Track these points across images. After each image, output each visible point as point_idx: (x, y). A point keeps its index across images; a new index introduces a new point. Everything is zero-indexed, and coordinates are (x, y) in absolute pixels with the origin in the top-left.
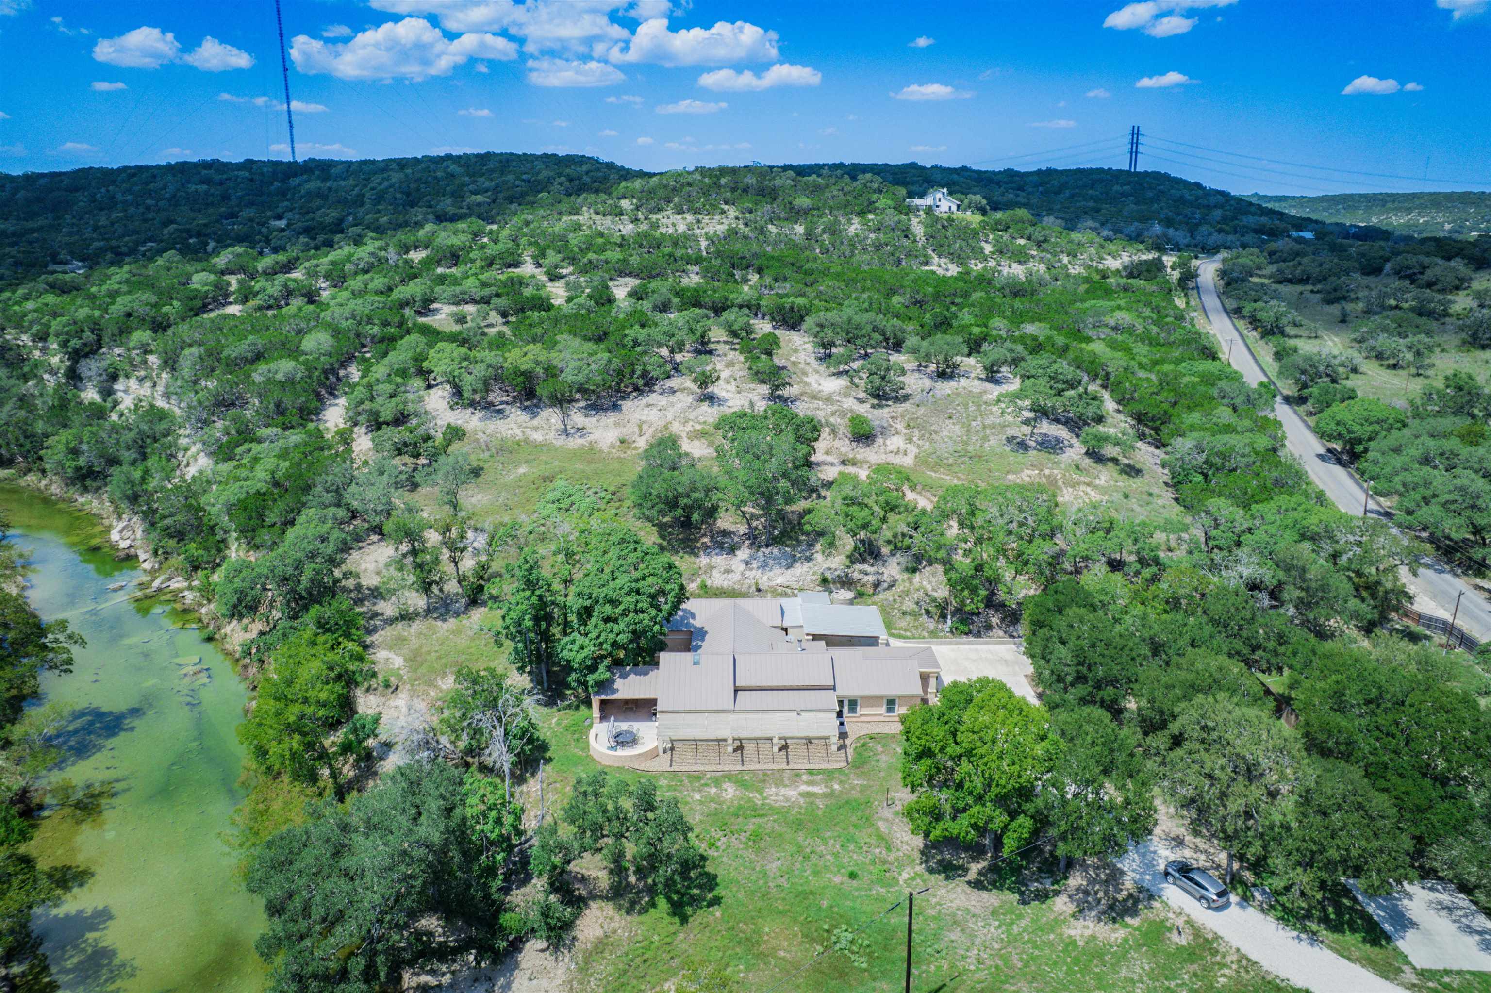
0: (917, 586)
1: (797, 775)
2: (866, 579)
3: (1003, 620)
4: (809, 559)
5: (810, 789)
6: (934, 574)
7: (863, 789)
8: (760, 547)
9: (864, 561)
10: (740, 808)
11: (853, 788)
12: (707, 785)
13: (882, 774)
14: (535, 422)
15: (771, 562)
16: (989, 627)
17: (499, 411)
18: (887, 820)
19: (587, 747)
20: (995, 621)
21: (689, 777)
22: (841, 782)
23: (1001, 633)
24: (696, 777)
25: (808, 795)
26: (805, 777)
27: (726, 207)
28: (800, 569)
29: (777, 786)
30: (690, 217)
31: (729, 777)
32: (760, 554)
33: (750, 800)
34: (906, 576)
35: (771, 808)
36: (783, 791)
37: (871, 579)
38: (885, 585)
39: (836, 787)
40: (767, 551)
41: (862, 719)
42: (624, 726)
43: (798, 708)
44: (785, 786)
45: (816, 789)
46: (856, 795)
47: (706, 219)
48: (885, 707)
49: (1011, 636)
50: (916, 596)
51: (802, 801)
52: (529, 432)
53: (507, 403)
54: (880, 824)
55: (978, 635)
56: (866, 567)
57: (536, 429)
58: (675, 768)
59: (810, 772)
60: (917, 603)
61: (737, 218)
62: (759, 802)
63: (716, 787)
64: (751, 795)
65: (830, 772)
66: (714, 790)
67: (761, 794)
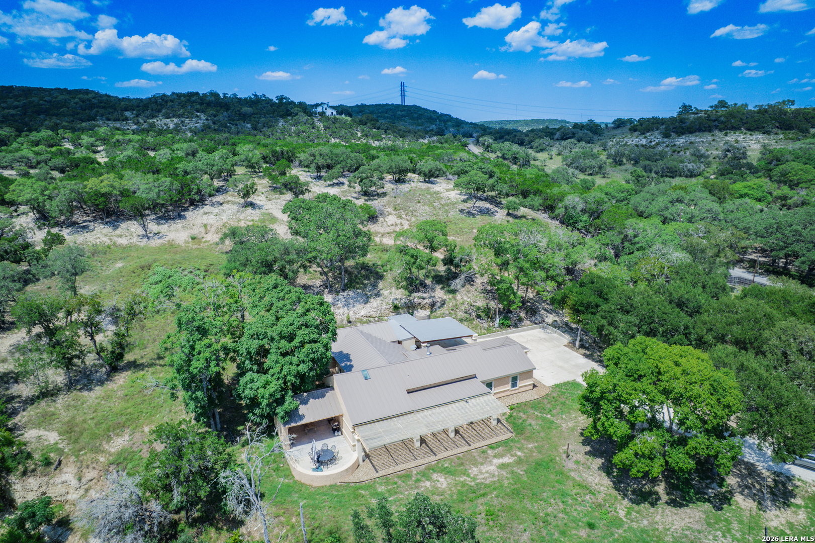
0: (461, 301)
1: (483, 452)
2: (424, 302)
3: (527, 314)
4: (378, 295)
5: (501, 461)
6: (469, 292)
7: (539, 450)
8: (338, 292)
9: (419, 291)
10: (460, 493)
11: (531, 451)
12: (418, 481)
13: (542, 435)
15: (351, 301)
16: (521, 320)
18: (575, 470)
19: (289, 474)
20: (523, 315)
21: (400, 477)
22: (519, 449)
23: (529, 323)
24: (406, 476)
25: (502, 466)
26: (490, 452)
27: (198, 114)
29: (475, 465)
30: (176, 120)
31: (432, 469)
33: (464, 484)
34: (451, 296)
35: (486, 486)
36: (484, 468)
37: (428, 301)
38: (439, 304)
39: (519, 453)
41: (496, 396)
44: (482, 464)
45: (507, 460)
46: (536, 456)
47: (187, 121)
48: (510, 384)
49: (536, 323)
50: (463, 308)
51: (503, 472)
52: (115, 239)
54: (572, 474)
55: (516, 326)
56: (420, 294)
57: (120, 236)
58: (381, 473)
59: (491, 446)
60: (466, 313)
61: (207, 119)
62: (473, 484)
63: (428, 480)
64: (462, 479)
65: (505, 443)
66: (428, 484)
67: (468, 476)
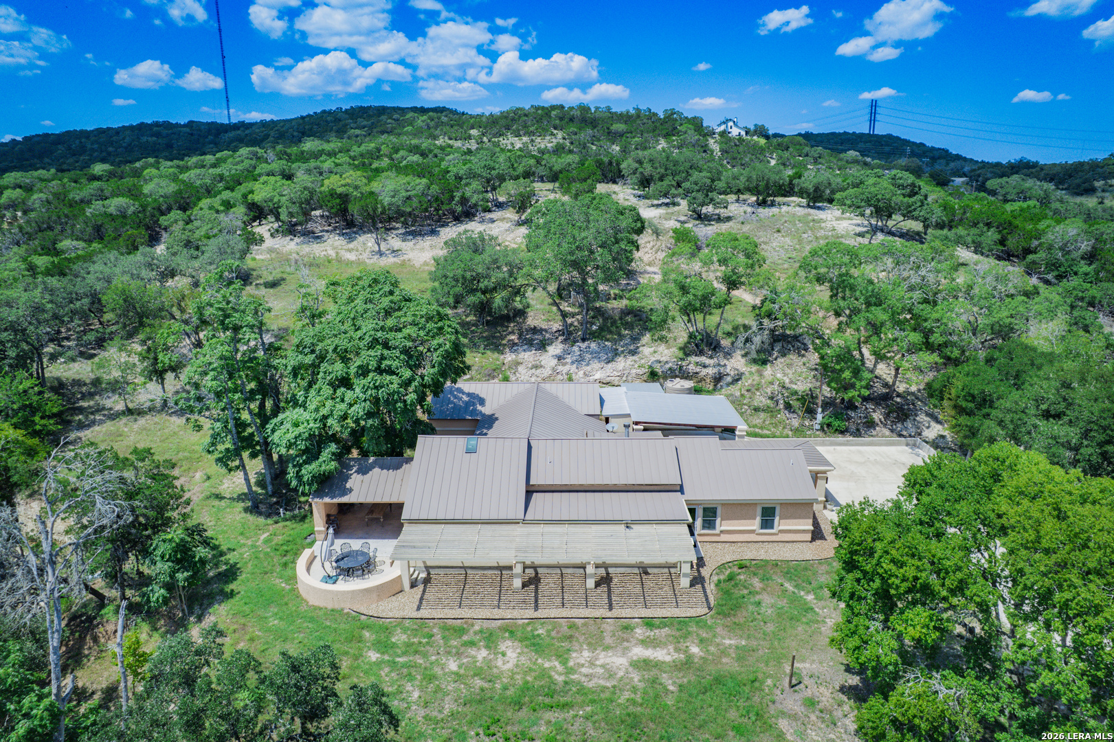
0: (770, 379)
1: (626, 628)
2: (704, 372)
3: (887, 416)
4: (634, 353)
5: (649, 653)
6: (789, 366)
7: (742, 655)
8: (575, 342)
9: (701, 353)
10: (526, 688)
11: (724, 653)
12: (472, 644)
13: (770, 628)
14: (351, 246)
15: (588, 356)
16: (871, 424)
17: (318, 237)
18: (793, 717)
19: (293, 578)
20: (877, 416)
21: (445, 628)
22: (702, 641)
23: (887, 432)
24: (456, 630)
25: (644, 665)
26: (640, 632)
28: (622, 363)
29: (592, 647)
31: (510, 630)
32: (576, 348)
33: (544, 673)
34: (754, 368)
35: (582, 690)
36: (604, 658)
37: (711, 371)
38: (729, 379)
39: (695, 650)
40: (583, 345)
41: (724, 537)
42: (356, 544)
43: (627, 517)
44: (607, 648)
45: (662, 655)
46: (729, 664)
48: (758, 520)
49: (900, 435)
50: (769, 391)
51: (636, 677)
53: (327, 231)
54: (783, 724)
55: (857, 434)
56: (703, 359)
58: (424, 613)
59: (649, 623)
60: (772, 398)
62: (560, 679)
63: (487, 647)
64: (547, 665)
65: (681, 625)
66: (484, 653)
67: (564, 662)
